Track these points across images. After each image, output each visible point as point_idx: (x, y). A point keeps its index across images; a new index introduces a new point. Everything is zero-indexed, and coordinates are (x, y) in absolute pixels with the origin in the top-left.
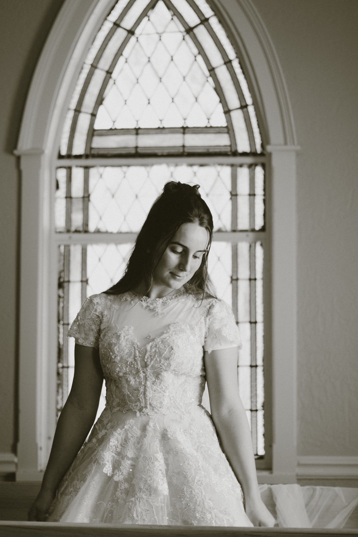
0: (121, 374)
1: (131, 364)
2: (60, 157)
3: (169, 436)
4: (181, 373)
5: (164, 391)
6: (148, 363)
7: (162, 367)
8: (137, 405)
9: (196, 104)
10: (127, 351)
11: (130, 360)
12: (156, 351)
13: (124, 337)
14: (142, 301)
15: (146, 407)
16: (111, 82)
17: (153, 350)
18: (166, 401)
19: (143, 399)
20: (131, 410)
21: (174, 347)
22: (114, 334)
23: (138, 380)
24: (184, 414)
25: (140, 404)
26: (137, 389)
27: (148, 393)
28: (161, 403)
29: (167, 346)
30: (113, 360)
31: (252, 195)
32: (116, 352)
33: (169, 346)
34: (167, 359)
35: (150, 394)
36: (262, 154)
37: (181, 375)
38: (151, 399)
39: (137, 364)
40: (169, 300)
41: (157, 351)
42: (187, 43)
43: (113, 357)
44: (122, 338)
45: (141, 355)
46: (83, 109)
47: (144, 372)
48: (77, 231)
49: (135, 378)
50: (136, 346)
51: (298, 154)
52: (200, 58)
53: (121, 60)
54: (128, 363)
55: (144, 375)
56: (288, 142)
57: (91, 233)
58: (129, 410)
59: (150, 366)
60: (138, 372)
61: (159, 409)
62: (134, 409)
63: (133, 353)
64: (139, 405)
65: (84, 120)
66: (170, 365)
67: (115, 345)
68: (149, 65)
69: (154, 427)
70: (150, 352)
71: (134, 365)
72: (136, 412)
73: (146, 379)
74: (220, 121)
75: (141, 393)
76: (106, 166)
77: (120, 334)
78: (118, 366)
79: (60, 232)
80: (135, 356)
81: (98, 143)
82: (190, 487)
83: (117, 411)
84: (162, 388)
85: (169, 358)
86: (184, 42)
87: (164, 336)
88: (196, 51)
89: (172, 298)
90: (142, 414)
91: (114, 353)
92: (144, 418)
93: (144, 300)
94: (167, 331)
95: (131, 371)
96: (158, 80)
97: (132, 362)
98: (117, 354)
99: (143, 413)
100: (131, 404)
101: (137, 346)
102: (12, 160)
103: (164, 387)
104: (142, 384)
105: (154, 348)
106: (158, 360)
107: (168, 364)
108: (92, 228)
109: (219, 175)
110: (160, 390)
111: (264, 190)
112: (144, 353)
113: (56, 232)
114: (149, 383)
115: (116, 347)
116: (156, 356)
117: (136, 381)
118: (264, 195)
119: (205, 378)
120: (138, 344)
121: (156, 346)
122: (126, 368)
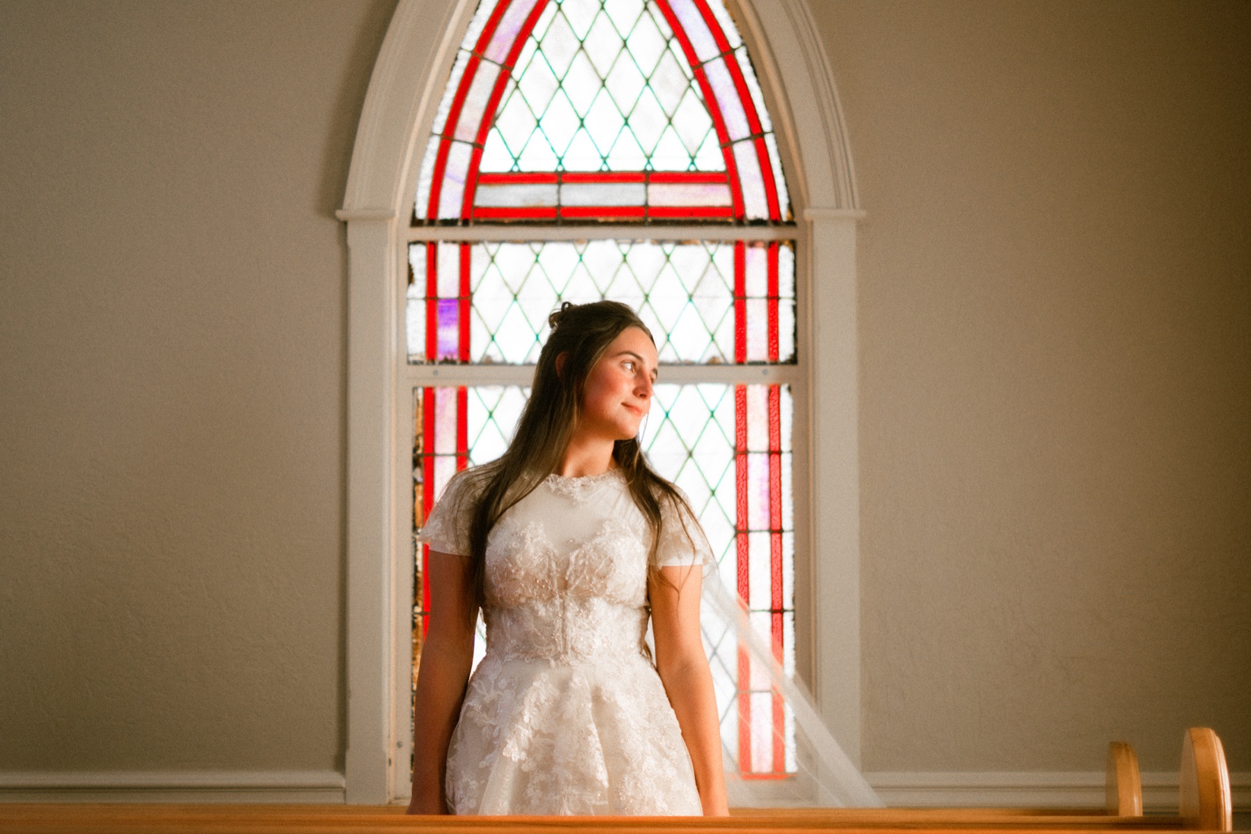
0: (523, 600)
1: (543, 584)
2: (416, 222)
3: (605, 698)
4: (618, 600)
5: (594, 628)
6: (571, 582)
7: (592, 589)
8: (551, 650)
9: (670, 128)
10: (537, 561)
11: (541, 576)
12: (584, 563)
13: (532, 539)
14: (548, 481)
15: (566, 653)
16: (511, 84)
17: (581, 562)
18: (597, 643)
19: (561, 639)
20: (540, 657)
21: (615, 560)
22: (512, 535)
23: (551, 609)
24: (623, 666)
25: (556, 647)
26: (551, 625)
27: (568, 631)
28: (590, 646)
29: (603, 557)
30: (513, 577)
31: (773, 297)
32: (518, 562)
33: (606, 556)
34: (603, 577)
35: (572, 632)
36: (791, 223)
37: (618, 603)
38: (573, 640)
39: (552, 583)
40: (592, 482)
41: (587, 563)
42: (652, 16)
43: (513, 571)
44: (528, 541)
45: (559, 570)
46: (458, 134)
47: (561, 597)
48: (447, 361)
49: (545, 606)
50: (552, 555)
51: (861, 225)
52: (675, 45)
53: (530, 44)
54: (538, 581)
55: (561, 601)
56: (844, 204)
57: (473, 364)
58: (537, 657)
59: (572, 588)
60: (552, 596)
61: (586, 656)
62: (545, 656)
63: (547, 566)
64: (553, 650)
65: (460, 157)
66: (606, 587)
67: (517, 551)
68: (582, 53)
69: (581, 683)
70: (575, 565)
71: (547, 584)
72: (548, 661)
73: (564, 608)
74: (713, 161)
75: (558, 630)
76: (501, 242)
77: (525, 535)
78: (521, 586)
79: (415, 363)
80: (550, 571)
81: (487, 197)
82: (635, 777)
83: (513, 659)
84: (591, 622)
85: (605, 577)
86: (646, 14)
87: (597, 540)
88: (667, 31)
89: (598, 480)
90: (559, 663)
91: (514, 564)
92: (564, 671)
93: (552, 480)
94: (601, 532)
95: (540, 596)
96: (599, 84)
97: (543, 581)
98: (520, 565)
99: (561, 661)
100: (540, 647)
101: (554, 555)
102: (332, 227)
103: (593, 622)
104: (558, 615)
105: (581, 558)
106: (587, 578)
107: (602, 584)
108: (476, 354)
109: (712, 260)
110: (587, 627)
111: (795, 289)
112: (565, 566)
113: (409, 363)
114: (569, 615)
115: (518, 556)
116: (585, 571)
117: (547, 610)
118: (795, 298)
119: (648, 610)
120: (555, 551)
121: (585, 556)
122: (533, 590)
